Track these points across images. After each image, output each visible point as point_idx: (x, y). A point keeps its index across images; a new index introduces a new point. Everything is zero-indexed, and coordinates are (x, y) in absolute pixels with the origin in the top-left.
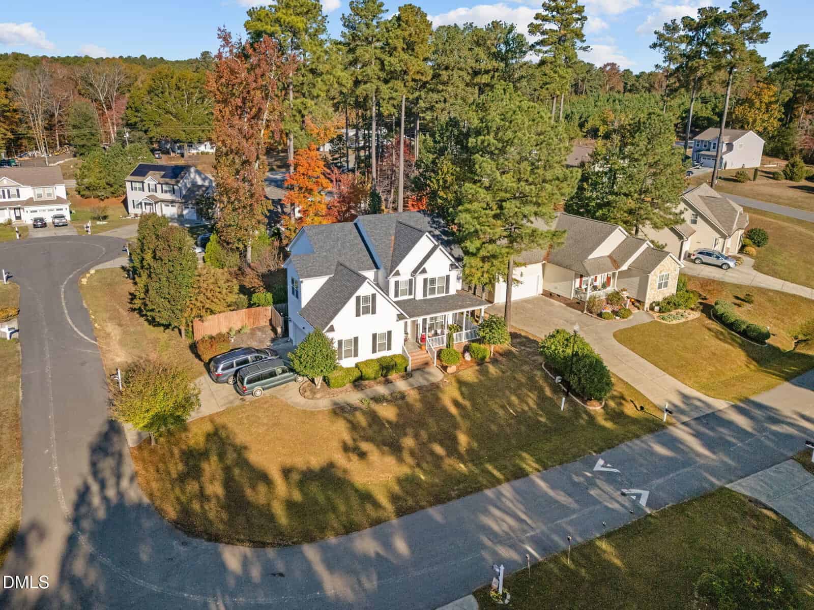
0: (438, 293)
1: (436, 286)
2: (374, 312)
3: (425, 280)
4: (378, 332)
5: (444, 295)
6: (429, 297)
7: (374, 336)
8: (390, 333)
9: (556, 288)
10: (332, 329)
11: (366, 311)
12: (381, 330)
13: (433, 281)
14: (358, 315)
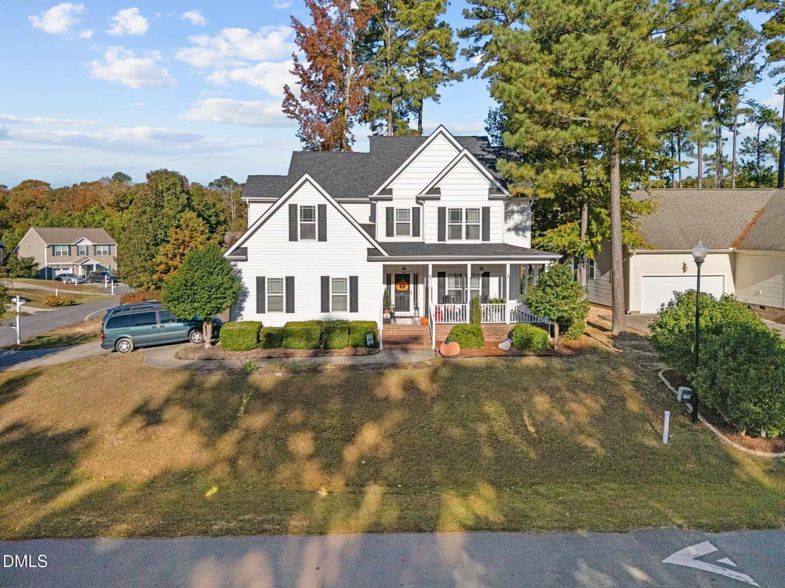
0: (468, 237)
1: (464, 224)
2: (323, 238)
3: (441, 211)
4: (332, 275)
5: (480, 241)
6: (448, 242)
7: (325, 280)
8: (354, 280)
9: (757, 293)
10: (242, 252)
11: (307, 233)
12: (339, 271)
13: (456, 214)
14: (293, 237)
